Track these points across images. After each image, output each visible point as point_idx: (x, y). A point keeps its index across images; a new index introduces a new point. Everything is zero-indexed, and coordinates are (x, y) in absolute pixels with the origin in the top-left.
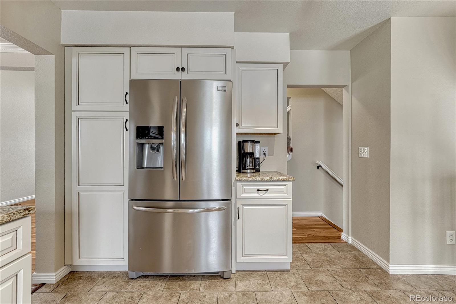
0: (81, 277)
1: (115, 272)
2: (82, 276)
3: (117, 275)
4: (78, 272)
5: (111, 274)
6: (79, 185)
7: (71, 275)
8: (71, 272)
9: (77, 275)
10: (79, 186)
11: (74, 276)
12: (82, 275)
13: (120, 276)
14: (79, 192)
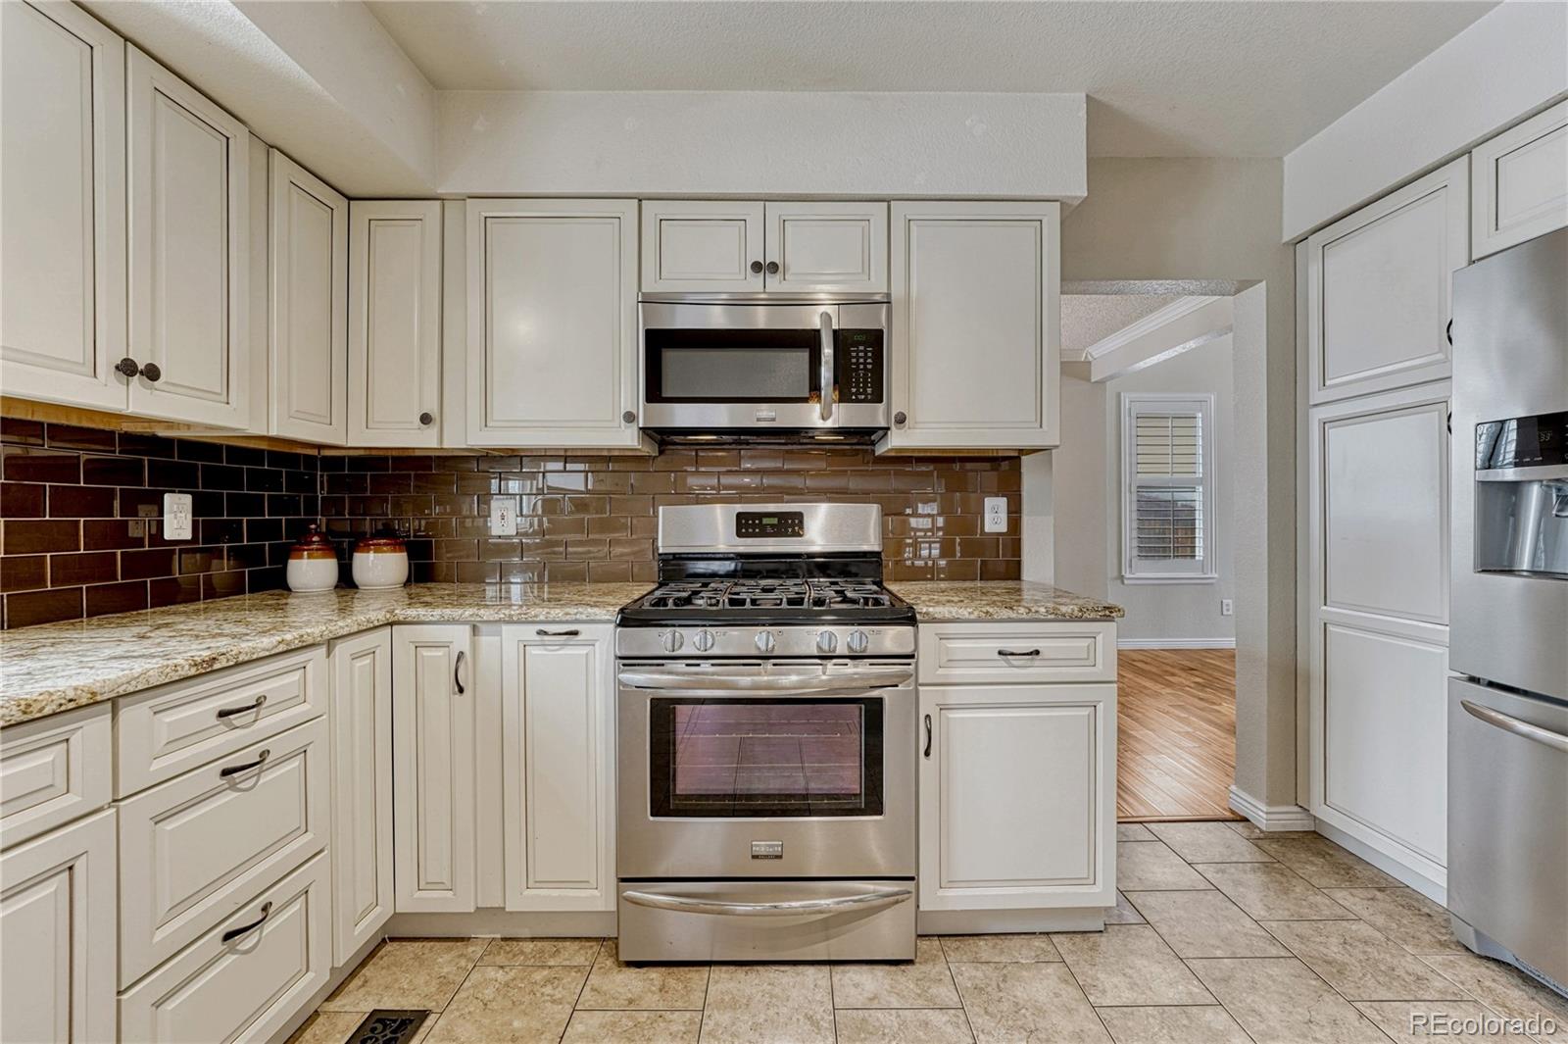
0: (1328, 854)
1: (1426, 901)
2: (1331, 855)
3: (1426, 910)
4: (1328, 842)
5: (1411, 898)
6: (1325, 605)
7: (1310, 837)
8: (1314, 832)
9: (1322, 846)
10: (1324, 608)
11: (1312, 842)
12: (1331, 852)
13: (1435, 919)
14: (1325, 624)
